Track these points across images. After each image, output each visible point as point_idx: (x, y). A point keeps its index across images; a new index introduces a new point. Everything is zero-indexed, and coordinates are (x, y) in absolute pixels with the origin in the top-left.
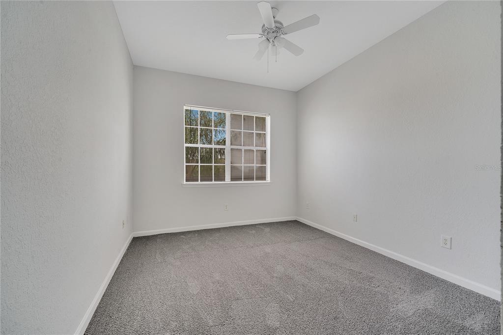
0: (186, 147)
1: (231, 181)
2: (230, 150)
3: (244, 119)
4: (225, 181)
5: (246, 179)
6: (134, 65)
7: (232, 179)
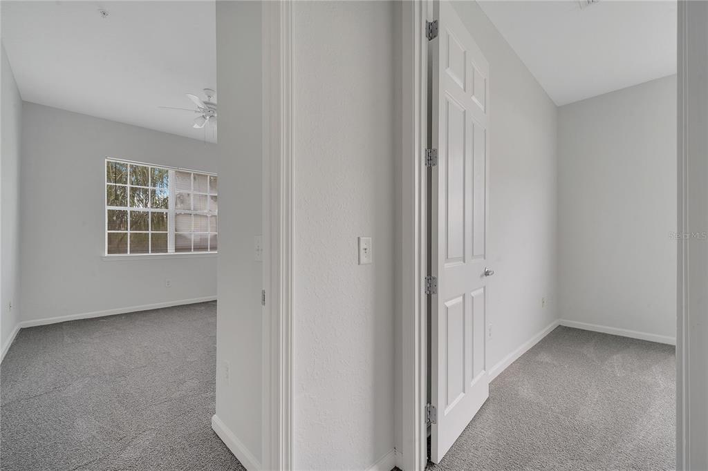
0: (108, 210)
1: (176, 251)
2: (174, 215)
3: (194, 178)
4: (167, 252)
5: (196, 249)
6: (23, 101)
7: (177, 250)
